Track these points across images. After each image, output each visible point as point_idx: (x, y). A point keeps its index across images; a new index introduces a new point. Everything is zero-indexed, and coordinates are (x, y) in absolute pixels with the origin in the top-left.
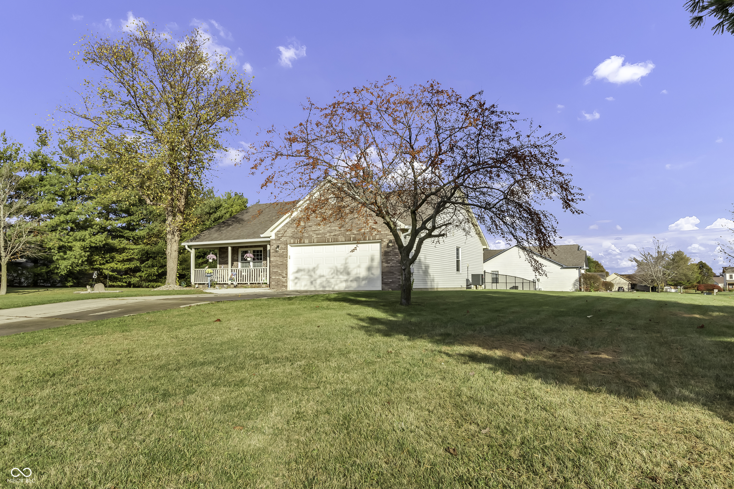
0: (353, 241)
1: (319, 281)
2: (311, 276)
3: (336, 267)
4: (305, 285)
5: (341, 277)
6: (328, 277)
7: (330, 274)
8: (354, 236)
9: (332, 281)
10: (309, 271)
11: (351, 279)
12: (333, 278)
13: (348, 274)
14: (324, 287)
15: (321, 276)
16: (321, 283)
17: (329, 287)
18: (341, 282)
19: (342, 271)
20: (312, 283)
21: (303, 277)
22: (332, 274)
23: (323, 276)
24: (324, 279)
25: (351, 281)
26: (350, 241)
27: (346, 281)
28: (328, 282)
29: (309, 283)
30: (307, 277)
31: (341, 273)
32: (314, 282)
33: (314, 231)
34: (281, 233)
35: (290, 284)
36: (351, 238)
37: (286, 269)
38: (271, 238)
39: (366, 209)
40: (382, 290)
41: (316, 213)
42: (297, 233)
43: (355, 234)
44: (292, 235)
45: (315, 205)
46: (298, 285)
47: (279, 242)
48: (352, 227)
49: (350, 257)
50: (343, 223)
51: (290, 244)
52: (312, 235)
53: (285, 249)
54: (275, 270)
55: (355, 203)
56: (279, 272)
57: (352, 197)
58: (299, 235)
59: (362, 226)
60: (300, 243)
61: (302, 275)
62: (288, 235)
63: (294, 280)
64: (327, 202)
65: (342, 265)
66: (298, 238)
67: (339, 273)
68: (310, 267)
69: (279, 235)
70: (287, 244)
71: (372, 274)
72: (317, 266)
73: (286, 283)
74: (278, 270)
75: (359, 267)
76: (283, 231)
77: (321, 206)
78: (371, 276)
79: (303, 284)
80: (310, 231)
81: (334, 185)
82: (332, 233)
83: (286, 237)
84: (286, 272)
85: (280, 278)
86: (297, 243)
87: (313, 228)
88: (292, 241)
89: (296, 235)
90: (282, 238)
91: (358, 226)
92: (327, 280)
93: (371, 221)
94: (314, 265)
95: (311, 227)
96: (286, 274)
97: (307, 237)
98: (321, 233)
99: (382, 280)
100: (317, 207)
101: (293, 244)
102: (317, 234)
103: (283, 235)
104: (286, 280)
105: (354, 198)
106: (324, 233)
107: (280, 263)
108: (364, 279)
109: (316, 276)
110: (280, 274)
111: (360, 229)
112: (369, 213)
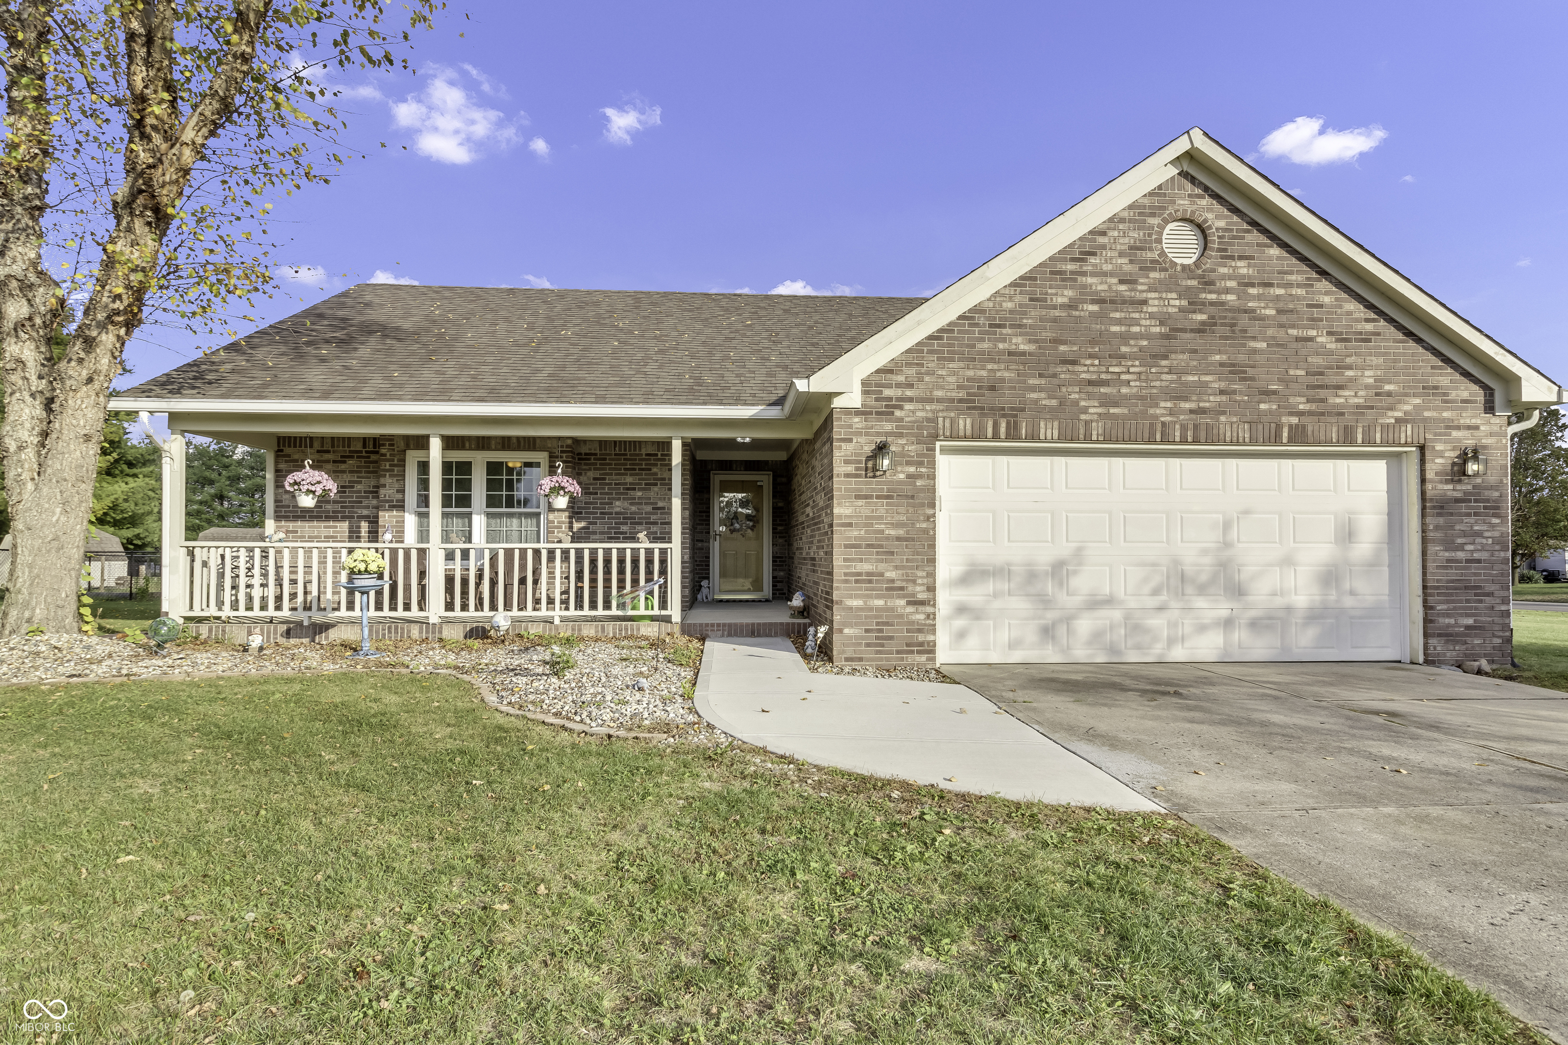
0: (1292, 441)
1: (1085, 625)
2: (1045, 601)
3: (1176, 562)
4: (1013, 645)
5: (1200, 603)
6: (1132, 603)
7: (1147, 589)
8: (1294, 420)
9: (1157, 622)
10: (1032, 576)
11: (1253, 613)
12: (1161, 609)
13: (1237, 591)
14: (1113, 649)
15: (1095, 603)
16: (1096, 637)
17: (1138, 647)
18: (1202, 628)
19: (1204, 578)
20: (1047, 632)
21: (997, 604)
22: (1156, 592)
23: (1109, 601)
24: (1117, 615)
25: (1254, 625)
26: (1277, 440)
27: (1228, 624)
28: (1135, 628)
29: (1031, 634)
30: (1019, 605)
31: (1202, 590)
32: (1062, 630)
33: (1090, 383)
34: (901, 378)
35: (942, 638)
36: (1279, 427)
37: (932, 561)
38: (837, 403)
39: (1352, 306)
40: (1427, 662)
41: (1101, 301)
42: (992, 388)
43: (1300, 414)
44: (962, 394)
45: (1092, 260)
46: (972, 641)
47: (888, 427)
48: (1285, 380)
49: (1247, 512)
50: (1242, 358)
51: (952, 438)
52: (1076, 403)
53: (921, 464)
54: (866, 567)
55: (1299, 274)
56: (890, 574)
57: (1284, 245)
58: (1006, 399)
59: (1333, 379)
60: (1009, 437)
61: (996, 595)
62: (939, 393)
63: (950, 618)
64: (1155, 255)
65: (1204, 552)
66: (998, 412)
67: (1189, 590)
68: (1044, 556)
69: (887, 392)
70: (935, 437)
71: (1352, 593)
72: (1079, 554)
73: (933, 631)
74: (881, 567)
75: (1288, 562)
76: (912, 371)
77: (1128, 268)
78: (1349, 602)
79: (1004, 636)
80: (1070, 383)
81: (1193, 180)
82: (1186, 399)
83: (930, 400)
84: (932, 575)
85: (892, 609)
86: (996, 437)
87: (1087, 370)
88: (965, 424)
89: (988, 398)
90: (908, 406)
91: (1315, 380)
92: (1127, 618)
93: (1375, 361)
94: (1064, 549)
95: (1074, 363)
96: (932, 589)
97: (1051, 409)
98: (1126, 397)
99: (1427, 621)
100: (1105, 274)
101: (973, 438)
102: (1107, 401)
103: (909, 393)
104: (931, 616)
105: (1293, 252)
106: (1142, 398)
107: (893, 532)
108: (1314, 616)
109: (1069, 602)
110: (893, 589)
111: (1322, 393)
112: (1369, 327)
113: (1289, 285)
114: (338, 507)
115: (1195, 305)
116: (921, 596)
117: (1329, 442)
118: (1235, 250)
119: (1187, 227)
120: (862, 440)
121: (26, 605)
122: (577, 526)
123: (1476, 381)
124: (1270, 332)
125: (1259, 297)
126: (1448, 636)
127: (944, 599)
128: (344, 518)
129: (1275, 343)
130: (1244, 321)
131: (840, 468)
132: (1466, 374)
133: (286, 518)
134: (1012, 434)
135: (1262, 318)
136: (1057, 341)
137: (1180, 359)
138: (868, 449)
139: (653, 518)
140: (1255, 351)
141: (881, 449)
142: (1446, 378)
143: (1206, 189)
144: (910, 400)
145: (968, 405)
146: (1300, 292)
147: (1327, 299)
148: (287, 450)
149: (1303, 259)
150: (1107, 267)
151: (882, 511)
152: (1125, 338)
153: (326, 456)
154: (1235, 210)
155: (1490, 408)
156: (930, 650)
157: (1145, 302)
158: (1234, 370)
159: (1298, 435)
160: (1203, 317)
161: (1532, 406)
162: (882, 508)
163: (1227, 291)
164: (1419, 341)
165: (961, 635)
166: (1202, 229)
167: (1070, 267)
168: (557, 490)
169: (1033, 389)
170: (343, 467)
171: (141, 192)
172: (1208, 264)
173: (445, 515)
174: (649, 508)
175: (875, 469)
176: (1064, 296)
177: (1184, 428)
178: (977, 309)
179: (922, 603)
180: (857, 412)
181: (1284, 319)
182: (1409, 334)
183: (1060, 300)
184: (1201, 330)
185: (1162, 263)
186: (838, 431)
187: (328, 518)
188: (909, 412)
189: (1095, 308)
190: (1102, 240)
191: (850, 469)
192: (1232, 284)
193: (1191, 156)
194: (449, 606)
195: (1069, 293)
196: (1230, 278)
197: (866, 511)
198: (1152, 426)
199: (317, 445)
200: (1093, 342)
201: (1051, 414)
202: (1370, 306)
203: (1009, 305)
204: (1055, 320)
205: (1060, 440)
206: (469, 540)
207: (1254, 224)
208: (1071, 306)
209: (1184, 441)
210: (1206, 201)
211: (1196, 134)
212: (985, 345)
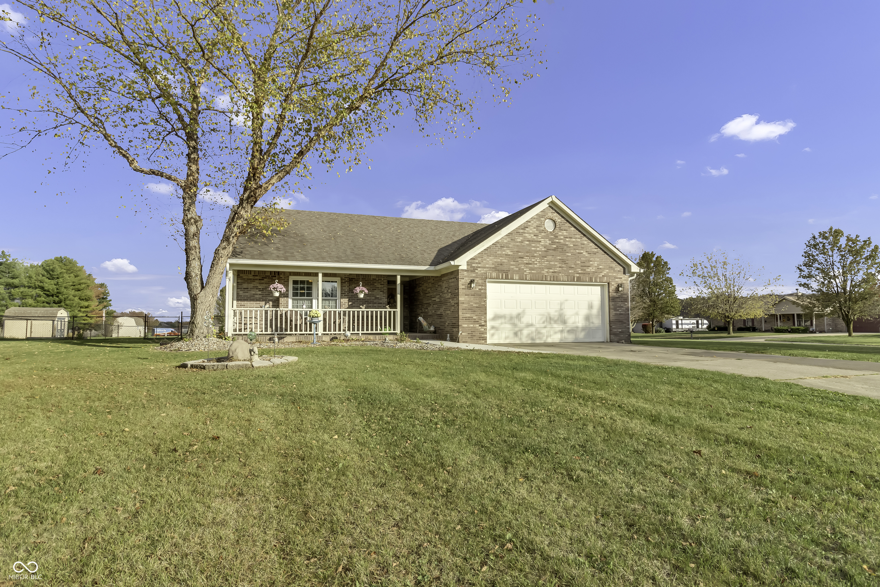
0: (577, 281)
1: (525, 332)
2: (515, 325)
3: (549, 314)
4: (506, 338)
5: (555, 326)
6: (538, 326)
7: (541, 322)
8: (578, 275)
9: (544, 331)
10: (511, 318)
11: (568, 329)
12: (545, 327)
13: (564, 322)
14: (532, 339)
15: (529, 325)
16: (529, 335)
17: (540, 338)
18: (556, 333)
19: (556, 318)
20: (516, 334)
21: (503, 326)
22: (544, 322)
23: (532, 325)
24: (533, 329)
25: (569, 331)
26: (574, 281)
27: (562, 331)
28: (539, 333)
29: (511, 334)
30: (508, 326)
31: (556, 322)
32: (519, 333)
33: (527, 264)
34: (477, 261)
35: (488, 336)
36: (574, 277)
37: (486, 313)
38: (460, 268)
39: (592, 244)
40: (611, 341)
41: (529, 241)
42: (501, 265)
43: (579, 273)
44: (493, 266)
45: (527, 229)
46: (496, 337)
47: (474, 275)
48: (576, 264)
49: (566, 300)
50: (565, 258)
51: (491, 278)
52: (523, 269)
53: (482, 286)
54: (468, 315)
55: (579, 235)
56: (475, 317)
57: (575, 227)
58: (505, 268)
59: (587, 264)
60: (506, 279)
61: (501, 324)
62: (487, 266)
63: (490, 330)
64: (543, 228)
65: (556, 311)
66: (503, 271)
67: (552, 322)
68: (514, 312)
69: (473, 265)
70: (486, 278)
71: (593, 323)
72: (524, 311)
73: (486, 333)
74: (472, 315)
75: (577, 314)
76: (480, 259)
77: (536, 232)
78: (592, 325)
79: (504, 336)
80: (521, 264)
81: (552, 208)
82: (551, 269)
83: (485, 268)
84: (486, 318)
85: (475, 327)
86: (502, 278)
87: (526, 260)
88: (494, 275)
89: (500, 268)
90: (479, 269)
91: (583, 264)
92: (536, 330)
93: (598, 259)
94: (519, 310)
95: (522, 258)
96: (486, 322)
97: (517, 271)
98: (537, 268)
99: (610, 330)
100: (530, 233)
101: (496, 279)
102: (531, 269)
103: (479, 265)
104: (486, 329)
105: (577, 229)
106: (540, 268)
107: (475, 305)
108: (584, 329)
109: (522, 325)
110: (475, 322)
111: (585, 268)
112: (596, 250)
113: (576, 238)
114: (261, 296)
115: (553, 243)
116: (483, 324)
117: (586, 281)
118: (563, 228)
119: (551, 222)
120: (467, 278)
121: (201, 328)
122: (350, 303)
123: (621, 266)
124: (572, 251)
125: (569, 241)
126: (615, 334)
127: (489, 324)
128: (263, 300)
129: (573, 254)
130: (565, 247)
131: (461, 287)
132: (619, 264)
133: (241, 300)
134: (507, 278)
135: (570, 247)
136: (518, 252)
137: (549, 258)
138: (469, 281)
139: (375, 301)
140: (568, 256)
141: (472, 282)
142: (614, 264)
143: (556, 211)
144: (480, 267)
145: (495, 269)
146: (579, 240)
147: (585, 242)
148: (241, 275)
149: (580, 231)
150: (531, 231)
151: (472, 299)
152: (536, 251)
153: (256, 278)
154: (563, 217)
155: (624, 273)
156: (485, 339)
157: (540, 242)
158: (563, 261)
159: (579, 279)
160: (555, 246)
161: (634, 273)
162: (472, 298)
163: (561, 239)
164: (608, 254)
165: (493, 335)
166: (554, 222)
167: (521, 231)
168: (361, 292)
169: (512, 265)
170: (263, 281)
171: (252, 196)
172: (556, 231)
173: (323, 300)
174: (373, 298)
175: (471, 287)
176: (520, 239)
177: (551, 277)
178: (497, 242)
179: (483, 326)
180: (465, 271)
181: (575, 247)
182: (605, 252)
183: (519, 240)
184: (555, 250)
185: (545, 231)
186: (460, 276)
187: (257, 300)
188: (479, 271)
189: (528, 243)
190: (529, 224)
191: (464, 287)
192: (562, 237)
193: (552, 202)
194: (325, 330)
195: (521, 238)
196: (562, 235)
197: (468, 299)
198: (542, 276)
199: (253, 273)
200: (527, 252)
201: (517, 272)
202: (596, 245)
203: (505, 241)
204: (517, 246)
205: (519, 279)
206: (311, 307)
207: (567, 221)
208: (522, 242)
209: (550, 281)
210: (556, 214)
211: (553, 197)
212: (499, 252)
